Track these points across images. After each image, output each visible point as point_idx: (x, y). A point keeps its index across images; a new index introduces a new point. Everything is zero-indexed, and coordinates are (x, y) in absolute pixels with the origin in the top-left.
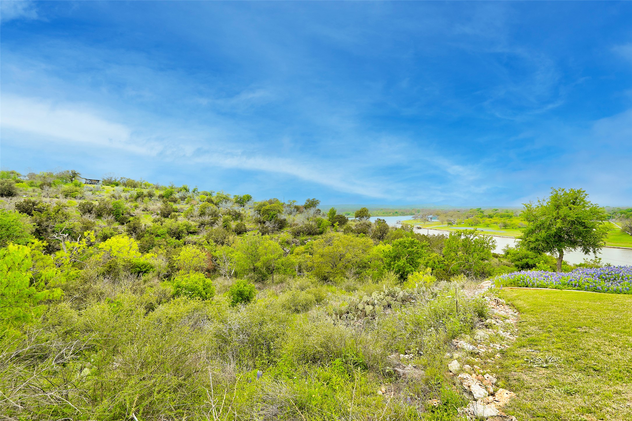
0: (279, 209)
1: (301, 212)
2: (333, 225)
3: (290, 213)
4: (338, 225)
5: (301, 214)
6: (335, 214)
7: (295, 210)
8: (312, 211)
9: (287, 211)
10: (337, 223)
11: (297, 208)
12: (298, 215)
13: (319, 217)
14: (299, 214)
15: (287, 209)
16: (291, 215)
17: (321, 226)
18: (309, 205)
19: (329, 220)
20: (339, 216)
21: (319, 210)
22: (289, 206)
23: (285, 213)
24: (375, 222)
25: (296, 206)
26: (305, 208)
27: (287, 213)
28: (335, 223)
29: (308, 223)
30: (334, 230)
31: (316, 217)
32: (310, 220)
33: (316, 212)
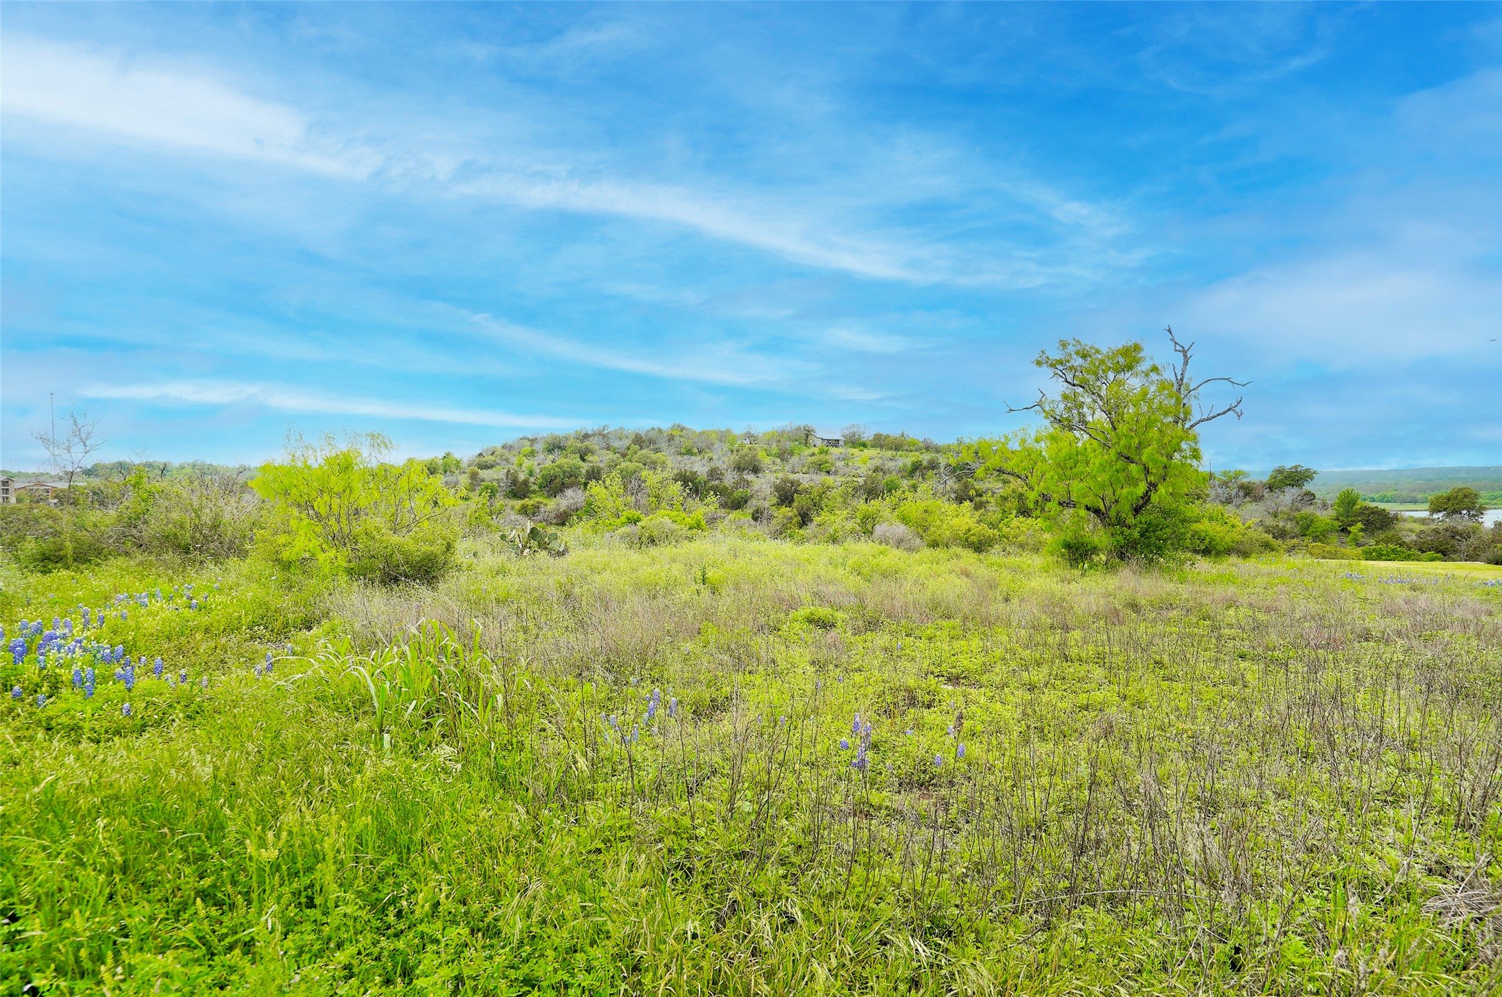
0: (1200, 492)
1: (1258, 499)
2: (1344, 530)
3: (1229, 501)
4: (1362, 530)
5: (1254, 504)
6: (1354, 504)
7: (1241, 494)
8: (1288, 496)
9: (1218, 496)
10: (1360, 525)
11: (1248, 491)
12: (1249, 504)
13: (1307, 510)
14: (1250, 502)
15: (1219, 491)
16: (1230, 506)
17: (1310, 530)
18: (1282, 481)
19: (1337, 519)
20: (1368, 509)
21: (1308, 494)
22: (1225, 484)
23: (1214, 500)
24: (1493, 526)
25: (1242, 484)
26: (1270, 488)
27: (1218, 501)
28: (1350, 525)
29: (1275, 524)
30: (1351, 541)
31: (1299, 511)
32: (1280, 516)
33: (1300, 498)
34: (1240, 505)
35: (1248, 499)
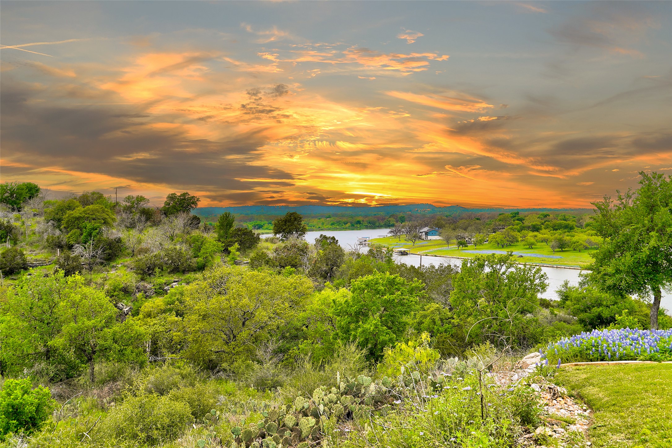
0: (106, 216)
1: (156, 224)
2: (226, 251)
3: (132, 226)
4: (238, 250)
5: (154, 228)
6: (231, 226)
7: (143, 219)
8: (181, 220)
9: (123, 221)
10: (237, 245)
12: (149, 229)
13: (195, 233)
14: (151, 226)
15: (124, 215)
16: (134, 230)
17: (202, 252)
18: (174, 207)
19: (219, 241)
20: (241, 231)
21: (195, 218)
22: (129, 210)
23: (119, 225)
24: (315, 242)
25: (144, 209)
26: (165, 214)
27: (123, 226)
28: (231, 246)
29: (171, 246)
30: (230, 261)
31: (189, 234)
32: (176, 239)
33: (190, 222)
34: (142, 230)
35: (149, 223)
